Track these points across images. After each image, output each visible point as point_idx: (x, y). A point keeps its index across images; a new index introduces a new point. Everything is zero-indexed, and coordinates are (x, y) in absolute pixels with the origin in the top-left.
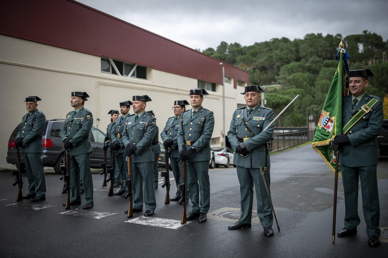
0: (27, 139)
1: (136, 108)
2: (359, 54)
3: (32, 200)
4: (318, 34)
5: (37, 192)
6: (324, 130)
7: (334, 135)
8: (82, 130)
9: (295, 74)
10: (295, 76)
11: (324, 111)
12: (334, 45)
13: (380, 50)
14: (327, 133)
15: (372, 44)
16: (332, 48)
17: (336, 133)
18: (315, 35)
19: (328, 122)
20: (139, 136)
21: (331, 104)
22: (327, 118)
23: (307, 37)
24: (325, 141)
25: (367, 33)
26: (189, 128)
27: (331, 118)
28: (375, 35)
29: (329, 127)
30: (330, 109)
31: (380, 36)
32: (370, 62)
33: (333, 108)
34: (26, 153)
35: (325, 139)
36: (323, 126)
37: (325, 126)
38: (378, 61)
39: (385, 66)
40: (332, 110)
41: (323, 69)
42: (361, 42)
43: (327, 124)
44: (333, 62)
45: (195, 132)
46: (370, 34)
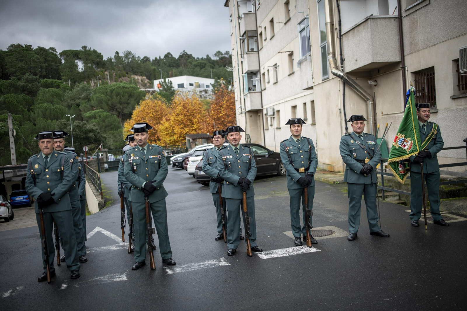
0: (61, 192)
1: (237, 140)
2: (79, 73)
3: (75, 276)
4: (26, 46)
5: (72, 265)
6: (401, 149)
7: (417, 151)
8: (164, 170)
9: (6, 96)
10: (6, 98)
11: (400, 134)
12: (49, 61)
13: (102, 69)
14: (403, 150)
15: (93, 62)
16: (46, 64)
17: (419, 150)
18: (22, 47)
19: (404, 142)
20: (246, 169)
21: (405, 128)
22: (403, 139)
23: (11, 48)
24: (402, 157)
25: (87, 49)
26: (300, 156)
27: (406, 139)
28: (95, 51)
29: (404, 146)
30: (404, 132)
31: (100, 53)
32: (93, 82)
33: (407, 132)
34: (50, 213)
35: (402, 156)
36: (400, 146)
37: (401, 145)
38: (101, 81)
39: (113, 88)
40: (407, 133)
41: (42, 90)
42: (79, 58)
43: (403, 144)
44: (52, 81)
45: (306, 159)
46: (89, 51)
